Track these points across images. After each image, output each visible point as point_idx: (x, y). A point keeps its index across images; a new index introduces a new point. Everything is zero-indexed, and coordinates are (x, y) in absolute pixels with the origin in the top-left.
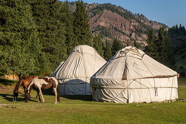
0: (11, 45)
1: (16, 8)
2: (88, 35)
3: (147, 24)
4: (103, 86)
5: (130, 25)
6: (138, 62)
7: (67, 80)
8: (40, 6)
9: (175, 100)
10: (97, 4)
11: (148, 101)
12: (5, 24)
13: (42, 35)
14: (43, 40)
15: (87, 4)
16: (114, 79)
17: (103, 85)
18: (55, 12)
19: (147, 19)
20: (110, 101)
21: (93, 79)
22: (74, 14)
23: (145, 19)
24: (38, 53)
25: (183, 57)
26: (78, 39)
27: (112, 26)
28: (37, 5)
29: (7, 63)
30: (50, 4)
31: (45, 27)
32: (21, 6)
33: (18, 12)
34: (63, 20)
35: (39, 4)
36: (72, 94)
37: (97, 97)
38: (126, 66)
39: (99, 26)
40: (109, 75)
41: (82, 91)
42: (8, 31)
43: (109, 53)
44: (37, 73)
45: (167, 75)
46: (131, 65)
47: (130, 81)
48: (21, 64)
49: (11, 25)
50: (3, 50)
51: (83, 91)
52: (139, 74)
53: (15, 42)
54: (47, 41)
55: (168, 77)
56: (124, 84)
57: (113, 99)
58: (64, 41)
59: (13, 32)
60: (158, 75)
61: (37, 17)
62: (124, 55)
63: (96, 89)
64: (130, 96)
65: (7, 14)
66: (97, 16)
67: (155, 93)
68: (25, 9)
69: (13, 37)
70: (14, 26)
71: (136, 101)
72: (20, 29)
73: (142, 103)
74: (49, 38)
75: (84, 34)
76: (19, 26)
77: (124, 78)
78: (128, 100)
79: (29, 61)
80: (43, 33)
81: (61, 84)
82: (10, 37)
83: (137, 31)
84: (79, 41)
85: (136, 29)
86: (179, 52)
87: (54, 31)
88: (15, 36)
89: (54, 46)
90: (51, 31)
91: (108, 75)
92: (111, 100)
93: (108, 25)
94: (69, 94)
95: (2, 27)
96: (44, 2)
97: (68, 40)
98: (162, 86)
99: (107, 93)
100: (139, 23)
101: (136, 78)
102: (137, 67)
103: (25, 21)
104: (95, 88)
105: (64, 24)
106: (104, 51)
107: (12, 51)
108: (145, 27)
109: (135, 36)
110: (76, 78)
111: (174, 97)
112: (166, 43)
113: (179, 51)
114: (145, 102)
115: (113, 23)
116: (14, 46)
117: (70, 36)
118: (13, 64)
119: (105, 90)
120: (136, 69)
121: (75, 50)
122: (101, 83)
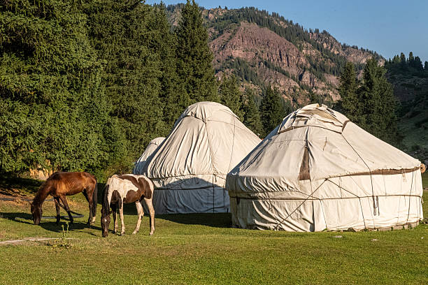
0: (46, 103)
1: (57, 21)
2: (210, 79)
3: (336, 52)
4: (256, 195)
5: (298, 56)
6: (335, 138)
7: (173, 181)
8: (102, 16)
9: (418, 223)
10: (226, 8)
11: (359, 226)
12: (32, 56)
13: (108, 80)
14: (111, 91)
15: (203, 9)
16: (282, 179)
17: (257, 192)
18: (136, 28)
19: (336, 41)
20: (272, 226)
21: (233, 178)
22: (178, 31)
23: (333, 42)
24: (103, 121)
25: (418, 125)
26: (188, 87)
27: (259, 58)
28: (96, 13)
29: (38, 143)
30: (126, 11)
31: (114, 62)
32: (67, 17)
33: (60, 29)
34: (153, 46)
35: (101, 10)
36: (183, 210)
37: (243, 219)
38: (309, 149)
39: (231, 57)
40: (270, 170)
41: (205, 203)
42: (40, 72)
43: (255, 118)
44: (101, 165)
45: (400, 168)
46: (318, 145)
47: (318, 183)
48: (69, 145)
49: (46, 58)
50: (28, 116)
51: (208, 204)
52: (338, 166)
53: (55, 98)
54: (119, 92)
55: (402, 171)
56: (305, 188)
57: (279, 222)
58: (156, 93)
59: (51, 75)
60: (381, 169)
61: (96, 39)
62: (301, 123)
63: (241, 200)
64: (318, 215)
65: (38, 35)
66: (226, 35)
67: (374, 207)
68: (77, 23)
69: (52, 85)
70: (53, 61)
71: (331, 226)
72: (66, 67)
73: (346, 231)
74: (124, 85)
75: (201, 76)
76: (63, 61)
77: (304, 176)
78: (313, 226)
79: (87, 139)
80: (111, 75)
81: (159, 189)
82: (44, 87)
83: (315, 67)
84: (189, 92)
85: (312, 65)
86: (409, 114)
87: (134, 71)
88: (54, 84)
89: (135, 104)
90: (127, 71)
91: (268, 168)
92: (276, 225)
93: (251, 56)
94: (176, 212)
95: (26, 65)
96: (113, 7)
97: (165, 91)
98: (388, 193)
99: (267, 210)
100: (318, 49)
101: (332, 175)
102: (333, 151)
103: (76, 50)
104: (238, 199)
105: (156, 55)
106: (244, 113)
107: (49, 116)
108: (333, 58)
109: (311, 79)
110: (192, 176)
111: (414, 216)
112: (382, 94)
113: (408, 111)
114: (351, 230)
115: (262, 52)
116: (52, 106)
117: (169, 80)
118: (51, 146)
119: (261, 202)
120: (331, 155)
121: (189, 114)
122: (252, 187)
